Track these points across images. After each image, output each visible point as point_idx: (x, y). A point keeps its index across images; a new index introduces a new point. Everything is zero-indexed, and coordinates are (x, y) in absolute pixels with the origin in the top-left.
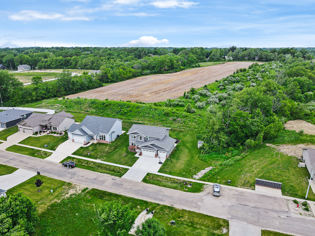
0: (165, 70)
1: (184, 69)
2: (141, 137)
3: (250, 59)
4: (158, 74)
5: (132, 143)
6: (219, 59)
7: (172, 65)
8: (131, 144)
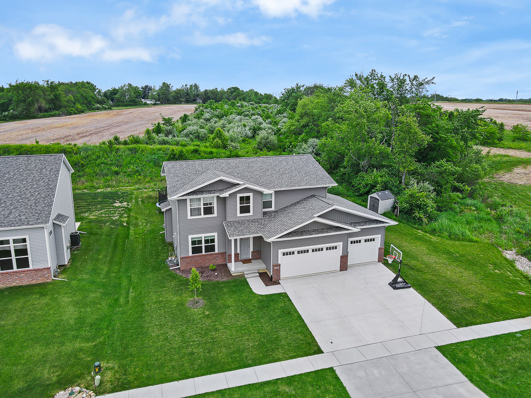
0: (40, 109)
1: (83, 112)
2: (248, 198)
3: (190, 101)
4: (22, 119)
5: (193, 243)
6: (135, 103)
7: (57, 98)
8: (190, 246)
